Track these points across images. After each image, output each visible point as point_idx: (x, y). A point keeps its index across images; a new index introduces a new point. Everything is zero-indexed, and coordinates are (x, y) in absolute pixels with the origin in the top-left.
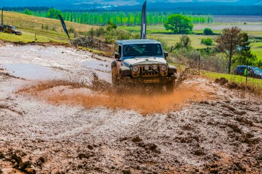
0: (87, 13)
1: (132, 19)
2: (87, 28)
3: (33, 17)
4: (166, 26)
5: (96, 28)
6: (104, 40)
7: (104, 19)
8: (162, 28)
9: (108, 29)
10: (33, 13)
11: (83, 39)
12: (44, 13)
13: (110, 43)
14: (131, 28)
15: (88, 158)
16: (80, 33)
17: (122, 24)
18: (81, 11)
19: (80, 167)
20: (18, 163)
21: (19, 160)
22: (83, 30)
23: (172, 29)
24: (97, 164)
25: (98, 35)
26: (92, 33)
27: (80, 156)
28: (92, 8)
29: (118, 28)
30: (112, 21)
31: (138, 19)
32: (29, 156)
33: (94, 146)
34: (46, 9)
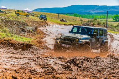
0: (87, 15)
1: (102, 17)
3: (69, 16)
4: (113, 19)
5: (90, 20)
6: (93, 24)
7: (92, 17)
8: (112, 20)
9: (94, 20)
10: (69, 15)
11: (86, 23)
12: (72, 15)
13: (95, 25)
14: (101, 20)
15: (97, 62)
16: (85, 21)
17: (98, 18)
18: (84, 14)
19: (95, 65)
20: (75, 63)
22: (85, 20)
23: (115, 20)
24: (100, 64)
25: (91, 22)
26: (88, 21)
27: (94, 62)
28: (88, 13)
29: (97, 20)
30: (95, 17)
31: (104, 17)
32: (79, 61)
33: (99, 58)
34: (73, 13)
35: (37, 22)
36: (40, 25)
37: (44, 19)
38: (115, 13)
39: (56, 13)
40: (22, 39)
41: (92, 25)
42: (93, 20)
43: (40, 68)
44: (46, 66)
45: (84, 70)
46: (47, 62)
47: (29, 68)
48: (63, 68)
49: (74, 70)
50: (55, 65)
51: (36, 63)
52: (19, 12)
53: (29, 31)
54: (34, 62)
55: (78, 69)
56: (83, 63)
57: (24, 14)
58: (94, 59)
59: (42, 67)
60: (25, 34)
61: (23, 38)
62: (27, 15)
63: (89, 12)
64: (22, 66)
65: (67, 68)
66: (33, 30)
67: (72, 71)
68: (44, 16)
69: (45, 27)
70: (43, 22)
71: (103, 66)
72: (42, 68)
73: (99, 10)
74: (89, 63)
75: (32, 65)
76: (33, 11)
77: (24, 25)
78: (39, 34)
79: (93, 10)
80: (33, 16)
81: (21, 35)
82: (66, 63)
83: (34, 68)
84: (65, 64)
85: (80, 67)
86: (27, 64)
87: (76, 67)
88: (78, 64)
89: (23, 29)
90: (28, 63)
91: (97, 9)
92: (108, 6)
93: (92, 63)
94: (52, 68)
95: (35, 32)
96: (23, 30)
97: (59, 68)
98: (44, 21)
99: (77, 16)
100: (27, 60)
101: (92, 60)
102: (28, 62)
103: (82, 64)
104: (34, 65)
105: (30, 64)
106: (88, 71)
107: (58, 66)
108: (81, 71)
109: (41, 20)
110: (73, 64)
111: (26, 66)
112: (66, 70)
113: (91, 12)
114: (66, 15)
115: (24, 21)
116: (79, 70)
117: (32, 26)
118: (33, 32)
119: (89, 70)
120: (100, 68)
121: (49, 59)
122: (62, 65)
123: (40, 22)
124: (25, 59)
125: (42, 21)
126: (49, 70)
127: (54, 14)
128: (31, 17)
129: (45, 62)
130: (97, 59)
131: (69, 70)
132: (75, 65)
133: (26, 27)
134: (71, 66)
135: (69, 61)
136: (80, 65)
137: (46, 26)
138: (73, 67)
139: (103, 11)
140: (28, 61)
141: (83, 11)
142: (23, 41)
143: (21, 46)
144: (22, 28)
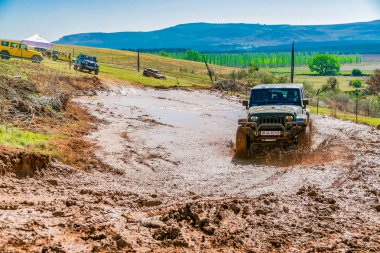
0: (227, 54)
1: (274, 60)
2: (228, 70)
3: (170, 59)
4: (311, 67)
5: (237, 70)
6: (246, 83)
7: (245, 59)
8: (307, 70)
9: (251, 71)
11: (225, 82)
12: (181, 54)
14: (273, 70)
15: (265, 214)
16: (222, 76)
17: (264, 66)
18: (220, 52)
19: (259, 224)
20: (194, 220)
21: (194, 218)
22: (223, 72)
23: (318, 70)
24: (276, 221)
25: (240, 78)
26: (233, 75)
27: (258, 213)
28: (232, 49)
29: (261, 70)
30: (253, 62)
31: (281, 60)
32: (206, 213)
33: (271, 201)
34: (184, 50)
35: (68, 80)
36: (78, 88)
37: (90, 70)
38: (315, 50)
39: (130, 50)
40: (20, 136)
41: (243, 88)
42: (247, 70)
43: (77, 241)
44: (98, 234)
45: (224, 243)
46: (100, 217)
47: (39, 242)
48: (154, 237)
49: (191, 243)
50: (126, 227)
51: (63, 221)
52: (8, 48)
53: (40, 111)
54: (57, 220)
55: (203, 241)
56: (220, 217)
57: (25, 54)
58: (257, 204)
59: (84, 235)
60: (27, 121)
61: (22, 132)
62: (36, 58)
63: (235, 45)
64: (14, 232)
65: (168, 237)
66: (56, 108)
67: (186, 245)
68: (89, 58)
69: (95, 94)
70: (86, 79)
71: (287, 228)
72: (85, 239)
73: (266, 40)
74: (239, 216)
75: (51, 231)
76: (56, 42)
77: (25, 89)
78: (75, 119)
79: (248, 40)
80: (55, 58)
81: (16, 123)
82: (165, 220)
83: (56, 239)
84: (162, 224)
85: (211, 232)
86: (35, 228)
87: (197, 234)
88: (205, 223)
89: (21, 105)
90: (35, 223)
91: (259, 37)
92: (295, 27)
93: (248, 217)
94: (118, 238)
95: (61, 114)
96: (22, 108)
97: (143, 238)
98: (90, 76)
99: (195, 59)
100: (34, 213)
101: (250, 207)
102: (36, 219)
103: (217, 223)
104: (57, 229)
105: (43, 227)
106: (238, 244)
107: (139, 231)
108: (214, 247)
109: (81, 71)
110: (189, 221)
111: (29, 234)
112: (165, 245)
113: (240, 46)
114: (163, 55)
115: (25, 78)
116: (207, 243)
117: (50, 94)
118: (54, 112)
119: (242, 243)
120: (278, 233)
121: (107, 207)
122: (150, 226)
123: (77, 80)
124: (25, 210)
125: (84, 75)
126: (107, 245)
127: (123, 52)
128: (47, 62)
129: (94, 218)
130: (266, 202)
131: (176, 244)
132: (193, 225)
133: (31, 96)
134: (183, 231)
135: (174, 211)
136: (212, 226)
137: (99, 93)
138: (187, 233)
139: (280, 43)
140: (36, 215)
141: (216, 42)
142: (22, 144)
143: (13, 163)
144: (18, 99)
